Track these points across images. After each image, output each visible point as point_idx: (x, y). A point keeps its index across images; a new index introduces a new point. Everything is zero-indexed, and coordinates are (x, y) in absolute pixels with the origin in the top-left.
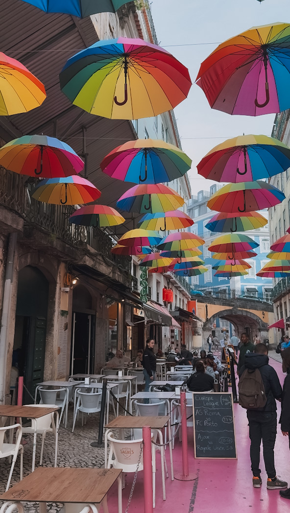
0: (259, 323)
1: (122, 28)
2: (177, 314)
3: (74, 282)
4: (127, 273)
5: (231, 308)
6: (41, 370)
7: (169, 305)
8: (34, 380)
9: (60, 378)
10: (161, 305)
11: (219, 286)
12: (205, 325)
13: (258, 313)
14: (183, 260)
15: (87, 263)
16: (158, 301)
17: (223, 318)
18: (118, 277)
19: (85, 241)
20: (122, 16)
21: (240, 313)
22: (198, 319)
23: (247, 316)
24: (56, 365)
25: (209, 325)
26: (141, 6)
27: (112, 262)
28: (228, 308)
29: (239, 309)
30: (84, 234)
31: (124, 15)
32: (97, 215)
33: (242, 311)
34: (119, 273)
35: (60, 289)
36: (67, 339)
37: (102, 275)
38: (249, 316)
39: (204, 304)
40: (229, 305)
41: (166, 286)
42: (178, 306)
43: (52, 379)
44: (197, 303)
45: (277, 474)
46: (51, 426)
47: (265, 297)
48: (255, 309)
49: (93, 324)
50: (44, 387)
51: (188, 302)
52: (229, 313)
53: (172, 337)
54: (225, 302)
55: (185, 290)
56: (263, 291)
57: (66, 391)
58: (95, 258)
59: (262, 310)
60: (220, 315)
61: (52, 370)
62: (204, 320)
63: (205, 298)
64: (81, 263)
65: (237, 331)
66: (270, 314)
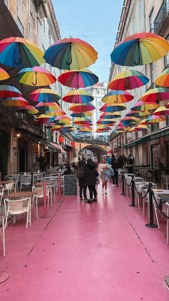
0: (103, 151)
1: (37, 12)
2: (66, 148)
3: (18, 135)
4: (41, 131)
5: (91, 144)
6: (7, 170)
7: (62, 144)
8: (4, 174)
9: (14, 173)
10: (58, 144)
11: (87, 135)
12: (79, 152)
13: (103, 147)
14: (64, 126)
15: (24, 128)
16: (56, 142)
17: (88, 149)
18: (37, 133)
19: (22, 118)
20: (36, 6)
21: (95, 147)
22: (76, 150)
23: (98, 148)
24: (12, 168)
25: (81, 153)
26: (46, 2)
27: (34, 126)
28: (90, 144)
29: (95, 145)
30: (22, 116)
31: (37, 5)
32: (28, 110)
33: (96, 146)
34: (38, 131)
35: (12, 138)
36: (16, 159)
37: (30, 132)
38: (99, 148)
39: (79, 143)
40: (91, 143)
41: (61, 135)
42: (67, 144)
43: (11, 174)
44: (76, 142)
45: (87, 197)
46: (13, 188)
47: (107, 139)
48: (102, 145)
49: (27, 153)
50: (8, 176)
51: (72, 142)
52: (90, 147)
53: (63, 158)
54: (89, 142)
55: (70, 137)
56: (106, 136)
57: (17, 177)
58: (27, 125)
59: (105, 145)
60: (86, 148)
61: (11, 170)
62: (79, 150)
63: (80, 140)
64: (21, 128)
65: (94, 155)
66: (108, 147)
